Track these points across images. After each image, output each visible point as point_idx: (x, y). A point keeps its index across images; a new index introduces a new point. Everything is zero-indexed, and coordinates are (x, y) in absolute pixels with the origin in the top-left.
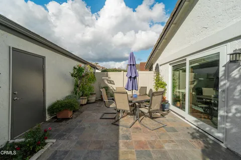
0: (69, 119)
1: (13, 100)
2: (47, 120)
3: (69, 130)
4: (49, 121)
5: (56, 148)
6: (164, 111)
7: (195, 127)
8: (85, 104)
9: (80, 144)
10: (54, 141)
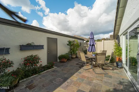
0: (65, 62)
1: (48, 53)
2: (58, 61)
3: (62, 66)
4: (59, 62)
5: (55, 69)
6: (118, 67)
7: (130, 80)
8: (75, 58)
9: (62, 70)
10: (56, 67)
